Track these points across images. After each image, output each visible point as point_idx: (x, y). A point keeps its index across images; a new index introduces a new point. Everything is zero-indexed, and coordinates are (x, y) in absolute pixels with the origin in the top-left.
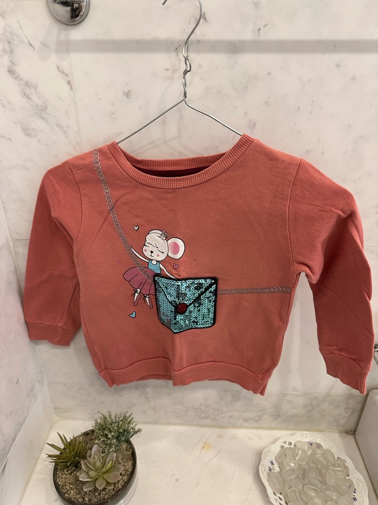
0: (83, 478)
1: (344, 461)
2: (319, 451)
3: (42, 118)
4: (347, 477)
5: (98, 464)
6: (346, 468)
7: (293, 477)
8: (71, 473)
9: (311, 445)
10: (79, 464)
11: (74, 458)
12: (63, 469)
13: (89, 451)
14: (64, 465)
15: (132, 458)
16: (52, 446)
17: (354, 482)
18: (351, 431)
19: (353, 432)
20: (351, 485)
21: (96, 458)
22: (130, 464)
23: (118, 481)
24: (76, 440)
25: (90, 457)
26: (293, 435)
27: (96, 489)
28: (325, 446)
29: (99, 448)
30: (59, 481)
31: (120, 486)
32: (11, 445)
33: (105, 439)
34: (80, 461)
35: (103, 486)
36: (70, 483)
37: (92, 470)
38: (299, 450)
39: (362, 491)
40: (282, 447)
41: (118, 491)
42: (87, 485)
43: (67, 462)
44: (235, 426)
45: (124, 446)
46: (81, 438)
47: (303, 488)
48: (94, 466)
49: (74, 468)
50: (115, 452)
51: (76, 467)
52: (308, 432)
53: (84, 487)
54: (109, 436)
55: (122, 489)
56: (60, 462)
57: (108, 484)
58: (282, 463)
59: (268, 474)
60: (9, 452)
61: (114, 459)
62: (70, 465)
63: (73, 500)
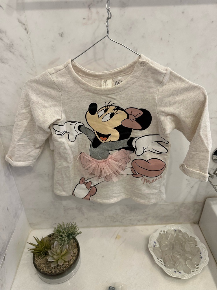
0: (50, 260)
1: (194, 238)
2: (180, 234)
3: (11, 52)
4: (196, 247)
5: (59, 251)
6: (196, 241)
7: (167, 249)
8: (43, 258)
9: (176, 231)
10: (47, 253)
11: (44, 250)
12: (38, 256)
13: (52, 245)
14: (39, 254)
15: (77, 247)
16: (31, 244)
17: (200, 248)
18: (197, 222)
19: (198, 223)
20: (199, 250)
21: (57, 248)
22: (76, 250)
23: (71, 260)
24: (44, 240)
25: (53, 248)
26: (165, 227)
27: (58, 265)
28: (183, 231)
29: (58, 243)
30: (37, 263)
31: (71, 262)
32: (7, 246)
33: (61, 238)
34: (48, 251)
35: (62, 263)
36: (43, 264)
37: (55, 255)
38: (170, 234)
39: (205, 252)
40: (160, 234)
41: (71, 265)
42: (53, 263)
43: (40, 252)
44: (133, 225)
45: (72, 241)
46: (47, 239)
47: (173, 254)
48: (56, 252)
49: (44, 255)
50: (67, 244)
51: (46, 254)
52: (173, 225)
53: (51, 264)
54: (63, 236)
55: (73, 264)
56: (36, 253)
57: (65, 262)
58: (161, 242)
59: (153, 248)
60: (6, 249)
61: (67, 248)
62: (42, 254)
63: (45, 272)
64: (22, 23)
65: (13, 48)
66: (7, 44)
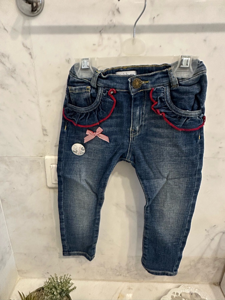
3: (12, 77)
9: (192, 294)
19: (219, 284)
45: (65, 299)
46: (35, 294)
52: (189, 285)
64: (26, 47)
65: (15, 74)
66: (9, 69)
